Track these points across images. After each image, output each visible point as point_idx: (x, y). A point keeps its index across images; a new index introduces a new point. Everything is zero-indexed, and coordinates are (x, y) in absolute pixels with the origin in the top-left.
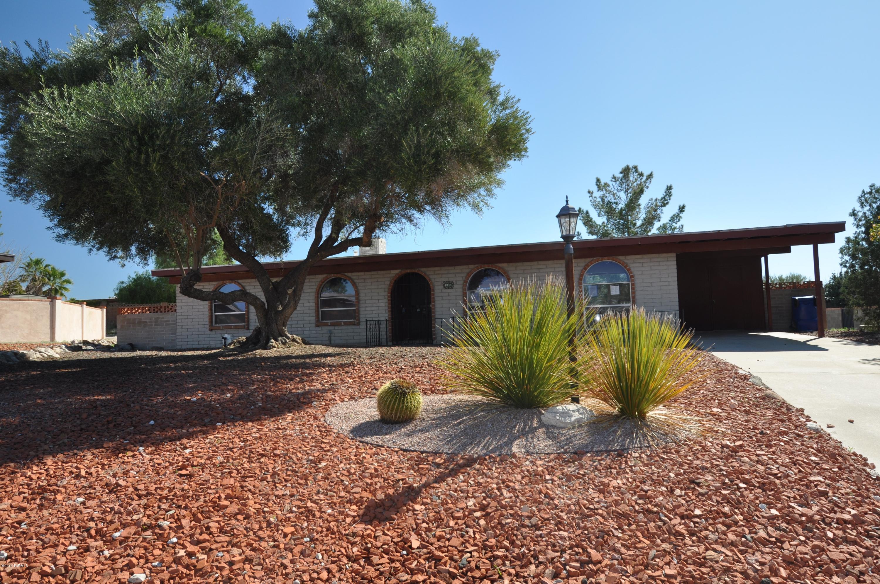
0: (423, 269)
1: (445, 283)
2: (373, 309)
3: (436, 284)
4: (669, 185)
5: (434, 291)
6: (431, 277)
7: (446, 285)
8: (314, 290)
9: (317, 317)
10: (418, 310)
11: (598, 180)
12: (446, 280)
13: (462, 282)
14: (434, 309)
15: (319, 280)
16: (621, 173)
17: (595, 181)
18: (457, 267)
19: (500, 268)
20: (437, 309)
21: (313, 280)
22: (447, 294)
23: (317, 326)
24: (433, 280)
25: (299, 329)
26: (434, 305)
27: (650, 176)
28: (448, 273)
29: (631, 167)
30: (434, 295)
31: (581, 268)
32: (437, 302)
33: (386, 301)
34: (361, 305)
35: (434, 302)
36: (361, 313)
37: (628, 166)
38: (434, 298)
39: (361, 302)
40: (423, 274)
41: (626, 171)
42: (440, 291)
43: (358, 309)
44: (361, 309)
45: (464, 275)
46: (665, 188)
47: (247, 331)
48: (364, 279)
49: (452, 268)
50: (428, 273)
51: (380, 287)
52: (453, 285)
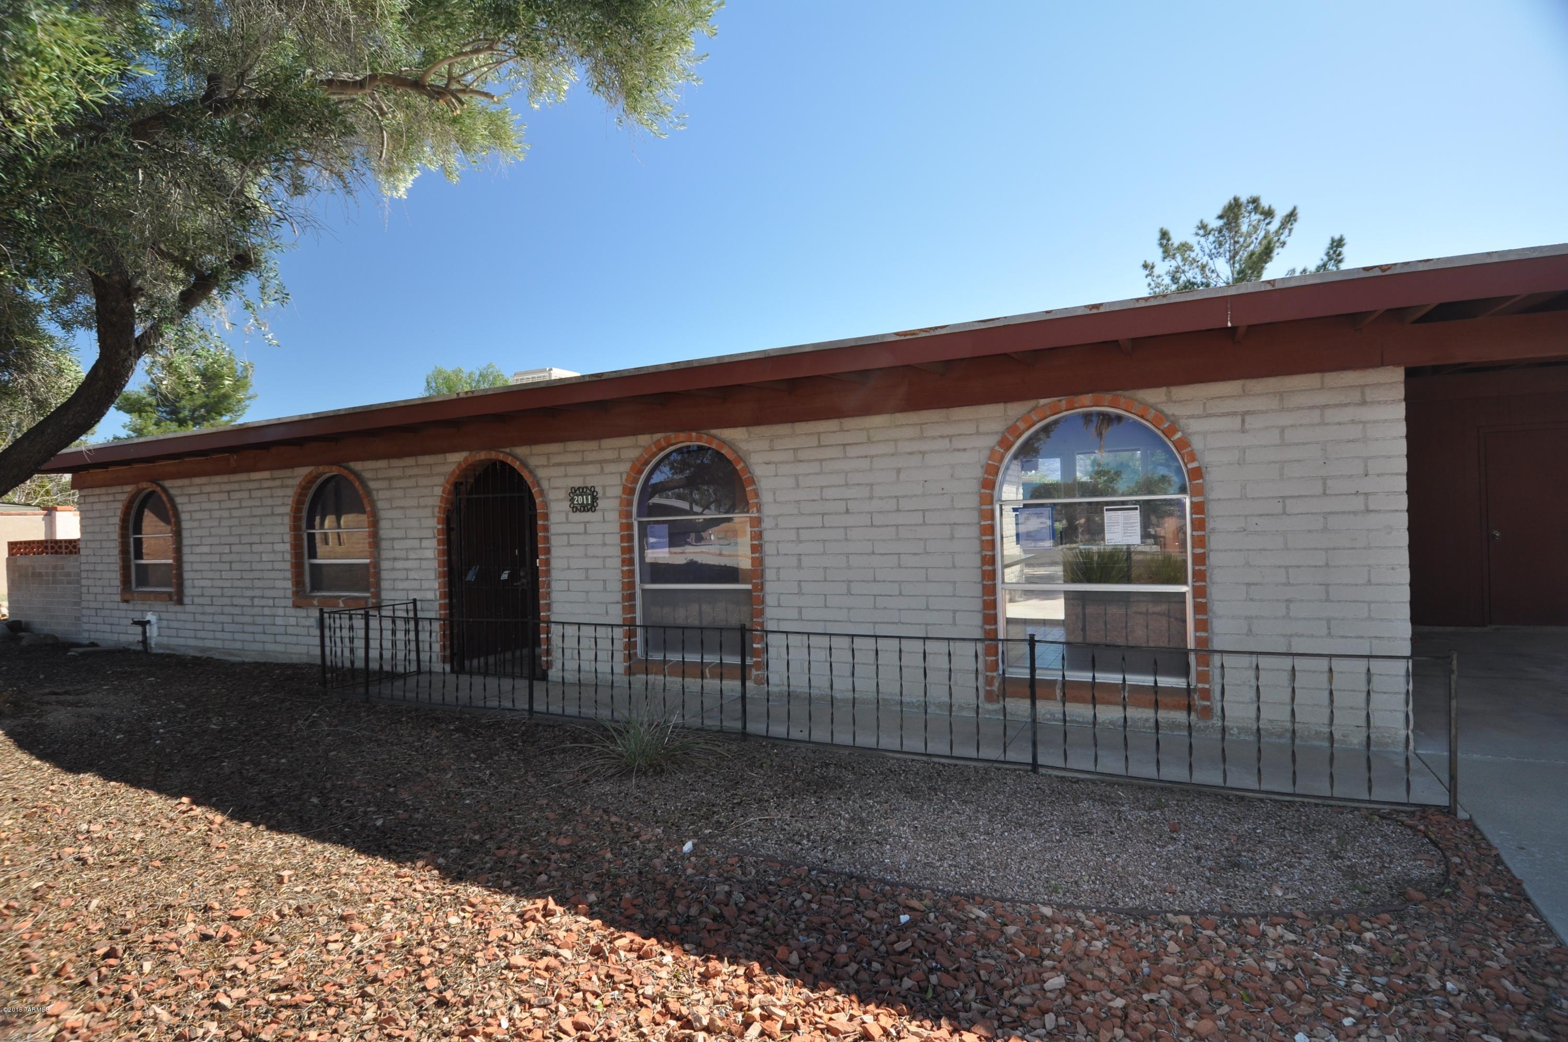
0: (521, 451)
1: (575, 491)
2: (409, 564)
3: (552, 495)
4: (1337, 237)
5: (546, 516)
6: (541, 473)
7: (579, 500)
8: (288, 509)
9: (298, 581)
10: (505, 576)
11: (1164, 235)
12: (578, 483)
13: (618, 491)
14: (548, 572)
15: (297, 481)
16: (1220, 217)
17: (1157, 235)
18: (607, 443)
19: (723, 442)
20: (555, 574)
21: (289, 482)
22: (581, 528)
23: (296, 606)
24: (545, 484)
25: (267, 611)
26: (547, 562)
27: (1292, 216)
28: (583, 463)
29: (1244, 199)
30: (546, 529)
31: (992, 441)
32: (555, 552)
33: (434, 543)
34: (385, 554)
35: (548, 551)
36: (384, 575)
37: (1236, 199)
38: (547, 539)
39: (384, 544)
40: (517, 465)
41: (1232, 212)
42: (562, 517)
43: (376, 565)
44: (385, 565)
45: (625, 467)
46: (1327, 243)
47: (178, 608)
48: (390, 479)
49: (593, 445)
50: (533, 462)
51: (423, 502)
52: (595, 498)
